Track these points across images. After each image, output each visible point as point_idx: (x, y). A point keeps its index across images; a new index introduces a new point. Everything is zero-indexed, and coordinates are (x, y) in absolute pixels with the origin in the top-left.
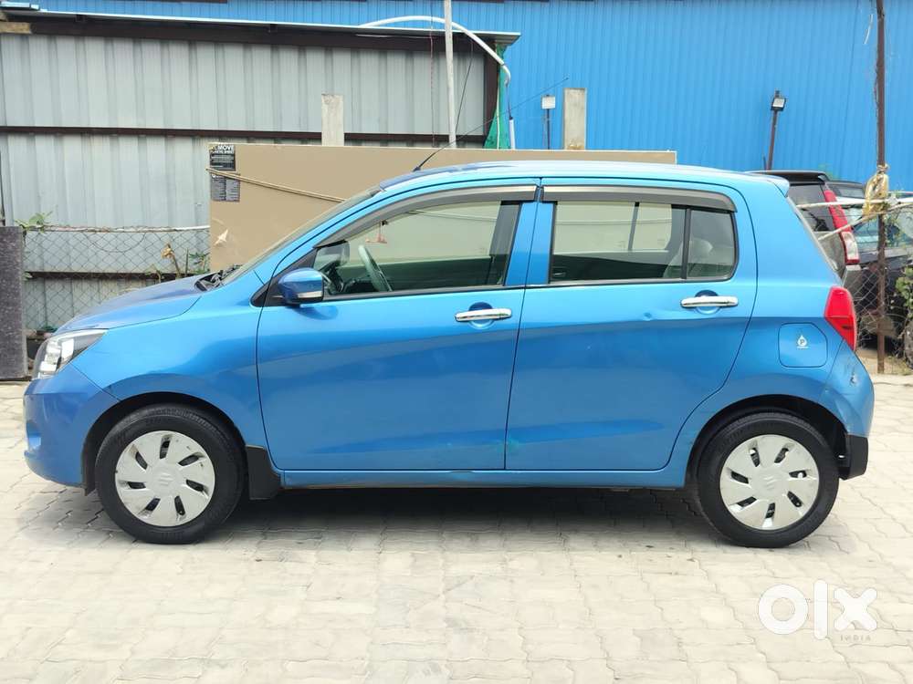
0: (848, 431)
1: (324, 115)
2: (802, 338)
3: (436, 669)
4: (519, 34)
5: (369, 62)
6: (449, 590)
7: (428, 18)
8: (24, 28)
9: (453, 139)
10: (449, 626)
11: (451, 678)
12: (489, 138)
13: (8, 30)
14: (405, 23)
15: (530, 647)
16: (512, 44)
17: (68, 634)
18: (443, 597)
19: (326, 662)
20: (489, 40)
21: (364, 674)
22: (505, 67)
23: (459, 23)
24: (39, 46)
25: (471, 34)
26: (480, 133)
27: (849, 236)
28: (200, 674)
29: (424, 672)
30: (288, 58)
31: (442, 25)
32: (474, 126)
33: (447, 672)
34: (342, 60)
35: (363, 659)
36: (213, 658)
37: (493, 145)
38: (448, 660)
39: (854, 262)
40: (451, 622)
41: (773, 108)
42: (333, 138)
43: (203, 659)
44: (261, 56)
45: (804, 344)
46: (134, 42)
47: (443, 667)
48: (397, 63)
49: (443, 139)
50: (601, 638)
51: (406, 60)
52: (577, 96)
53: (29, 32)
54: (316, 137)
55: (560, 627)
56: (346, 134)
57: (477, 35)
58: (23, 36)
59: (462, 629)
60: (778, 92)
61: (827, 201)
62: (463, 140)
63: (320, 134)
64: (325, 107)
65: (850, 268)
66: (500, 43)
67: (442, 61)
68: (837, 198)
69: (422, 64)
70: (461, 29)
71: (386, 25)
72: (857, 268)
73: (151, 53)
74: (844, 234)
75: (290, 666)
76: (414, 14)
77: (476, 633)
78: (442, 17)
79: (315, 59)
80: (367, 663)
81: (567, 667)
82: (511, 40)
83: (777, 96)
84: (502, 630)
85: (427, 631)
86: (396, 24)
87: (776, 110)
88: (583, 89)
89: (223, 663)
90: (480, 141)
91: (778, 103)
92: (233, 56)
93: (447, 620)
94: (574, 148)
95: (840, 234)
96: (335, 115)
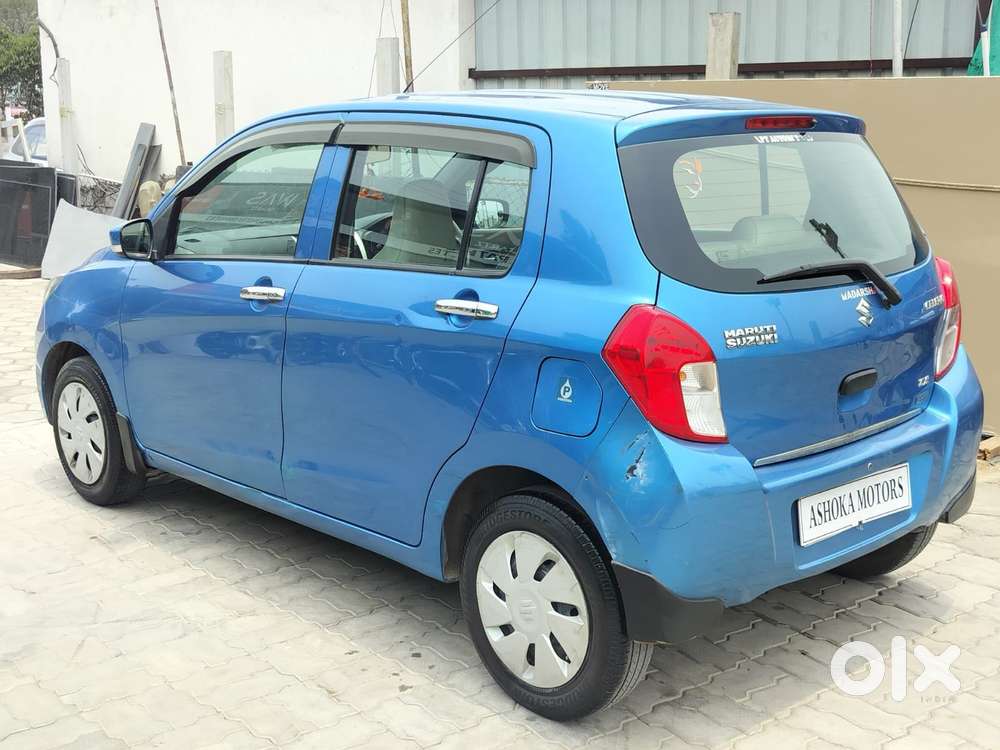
0: (613, 556)
2: (567, 384)
9: (898, 66)
12: (973, 62)
42: (720, 70)
45: (568, 395)
49: (883, 67)
56: (740, 66)
63: (703, 66)
96: (722, 40)
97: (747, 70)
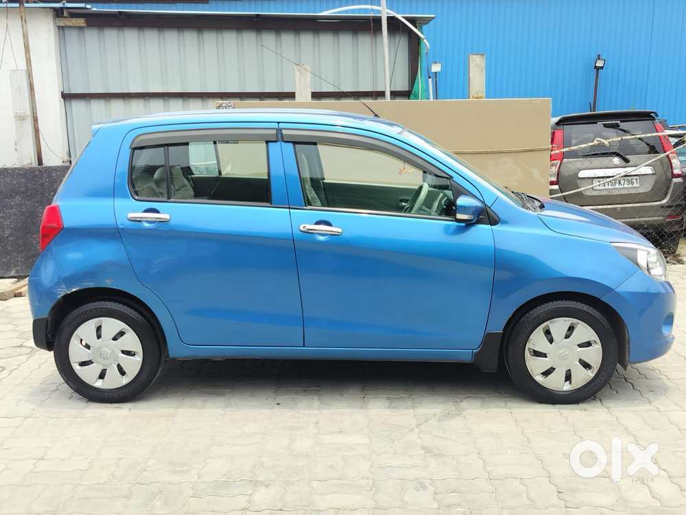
1: (297, 79)
3: (424, 487)
4: (434, 16)
5: (326, 40)
6: (420, 425)
7: (369, 7)
8: (81, 22)
9: (388, 94)
10: (426, 452)
11: (435, 493)
12: (413, 92)
13: (69, 24)
14: (353, 11)
15: (489, 468)
16: (427, 23)
17: (150, 462)
18: (416, 429)
19: (341, 481)
20: (413, 21)
21: (371, 491)
22: (425, 40)
23: (391, 10)
24: (92, 35)
25: (399, 17)
26: (407, 89)
27: (674, 157)
28: (251, 492)
29: (415, 489)
30: (269, 39)
31: (379, 12)
32: (402, 85)
33: (431, 489)
34: (307, 39)
35: (368, 479)
36: (258, 479)
37: (416, 97)
38: (431, 480)
39: (678, 176)
40: (427, 449)
41: (596, 67)
42: (304, 95)
43: (251, 481)
44: (249, 38)
46: (159, 30)
47: (427, 484)
48: (346, 40)
49: (381, 94)
50: (541, 460)
51: (353, 38)
52: (478, 59)
53: (84, 25)
54: (291, 96)
55: (508, 452)
56: (313, 93)
57: (404, 18)
58: (80, 28)
59: (436, 455)
60: (599, 56)
61: (658, 132)
62: (395, 94)
63: (294, 93)
64: (297, 73)
65: (675, 180)
66: (420, 23)
67: (378, 38)
68: (666, 131)
69: (365, 40)
70: (393, 14)
71: (339, 12)
72: (680, 180)
73: (171, 37)
74: (670, 156)
75: (315, 484)
76: (359, 4)
77: (446, 458)
78: (379, 5)
79: (288, 39)
80: (371, 482)
81: (520, 483)
82: (427, 21)
83: (599, 59)
84: (466, 455)
85: (410, 456)
86: (347, 11)
87: (598, 69)
88: (482, 55)
89: (266, 483)
90: (406, 94)
91: (599, 64)
92: (229, 39)
93: (423, 448)
94: (476, 98)
95: (668, 156)
96: (305, 79)
97: (316, 96)
